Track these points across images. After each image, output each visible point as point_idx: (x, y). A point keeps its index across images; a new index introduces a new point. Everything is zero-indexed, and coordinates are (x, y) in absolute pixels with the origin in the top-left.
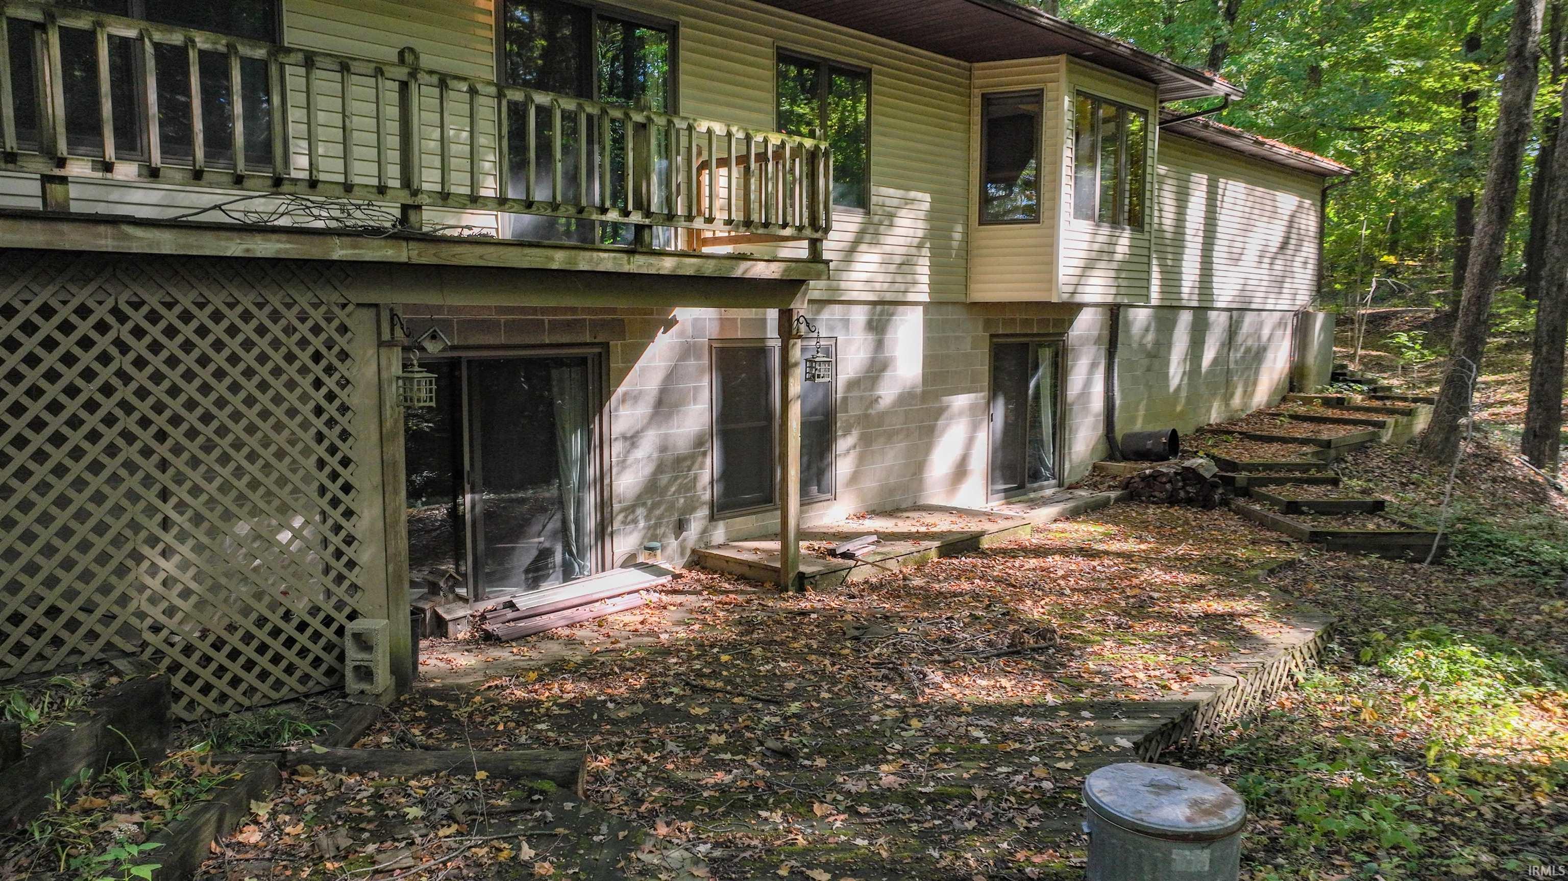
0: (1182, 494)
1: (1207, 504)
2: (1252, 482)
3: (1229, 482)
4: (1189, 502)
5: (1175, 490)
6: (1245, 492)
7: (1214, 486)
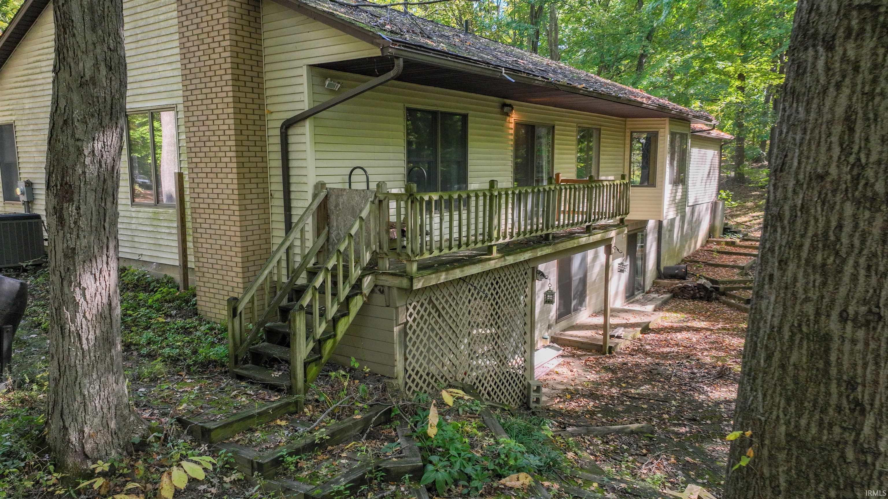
0: (698, 295)
1: (709, 299)
2: (726, 289)
3: (717, 289)
4: (701, 298)
5: (695, 294)
6: (724, 294)
7: (712, 292)
